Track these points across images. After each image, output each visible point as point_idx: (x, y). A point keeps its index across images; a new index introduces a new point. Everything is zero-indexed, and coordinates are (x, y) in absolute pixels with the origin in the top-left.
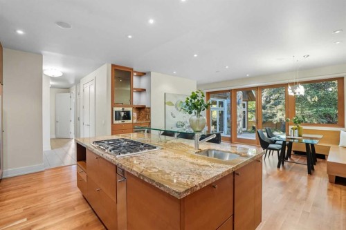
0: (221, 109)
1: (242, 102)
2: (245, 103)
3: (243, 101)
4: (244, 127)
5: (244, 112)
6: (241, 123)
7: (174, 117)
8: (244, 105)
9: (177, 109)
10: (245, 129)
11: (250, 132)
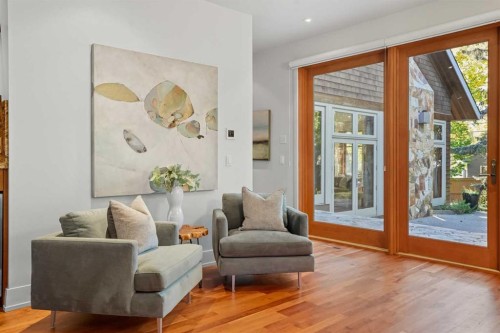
0: (368, 139)
1: (431, 122)
2: (443, 124)
3: (436, 117)
4: (438, 194)
5: (439, 151)
6: (429, 183)
7: (142, 150)
8: (437, 129)
9: (158, 118)
10: (441, 201)
11: (457, 212)
